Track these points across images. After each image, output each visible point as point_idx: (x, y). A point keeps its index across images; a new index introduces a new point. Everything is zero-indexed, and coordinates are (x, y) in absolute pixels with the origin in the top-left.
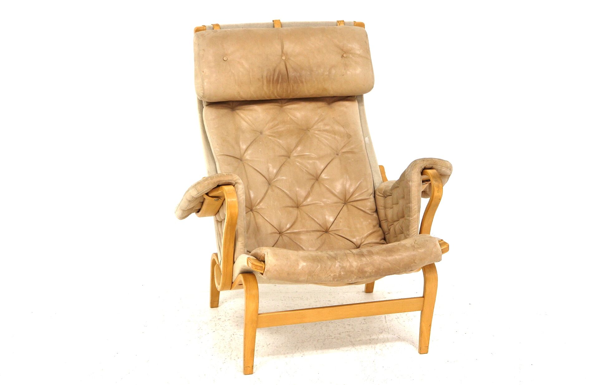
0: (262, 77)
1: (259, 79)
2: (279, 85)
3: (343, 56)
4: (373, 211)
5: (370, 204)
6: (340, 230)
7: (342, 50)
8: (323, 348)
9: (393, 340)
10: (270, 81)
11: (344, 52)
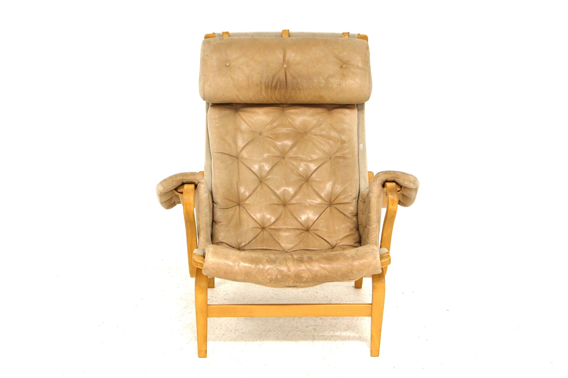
0: (261, 83)
1: (257, 85)
2: (277, 91)
3: (341, 67)
4: (352, 214)
5: (352, 208)
6: (318, 230)
7: (342, 61)
8: (284, 340)
9: (354, 338)
10: (268, 87)
11: (344, 62)
